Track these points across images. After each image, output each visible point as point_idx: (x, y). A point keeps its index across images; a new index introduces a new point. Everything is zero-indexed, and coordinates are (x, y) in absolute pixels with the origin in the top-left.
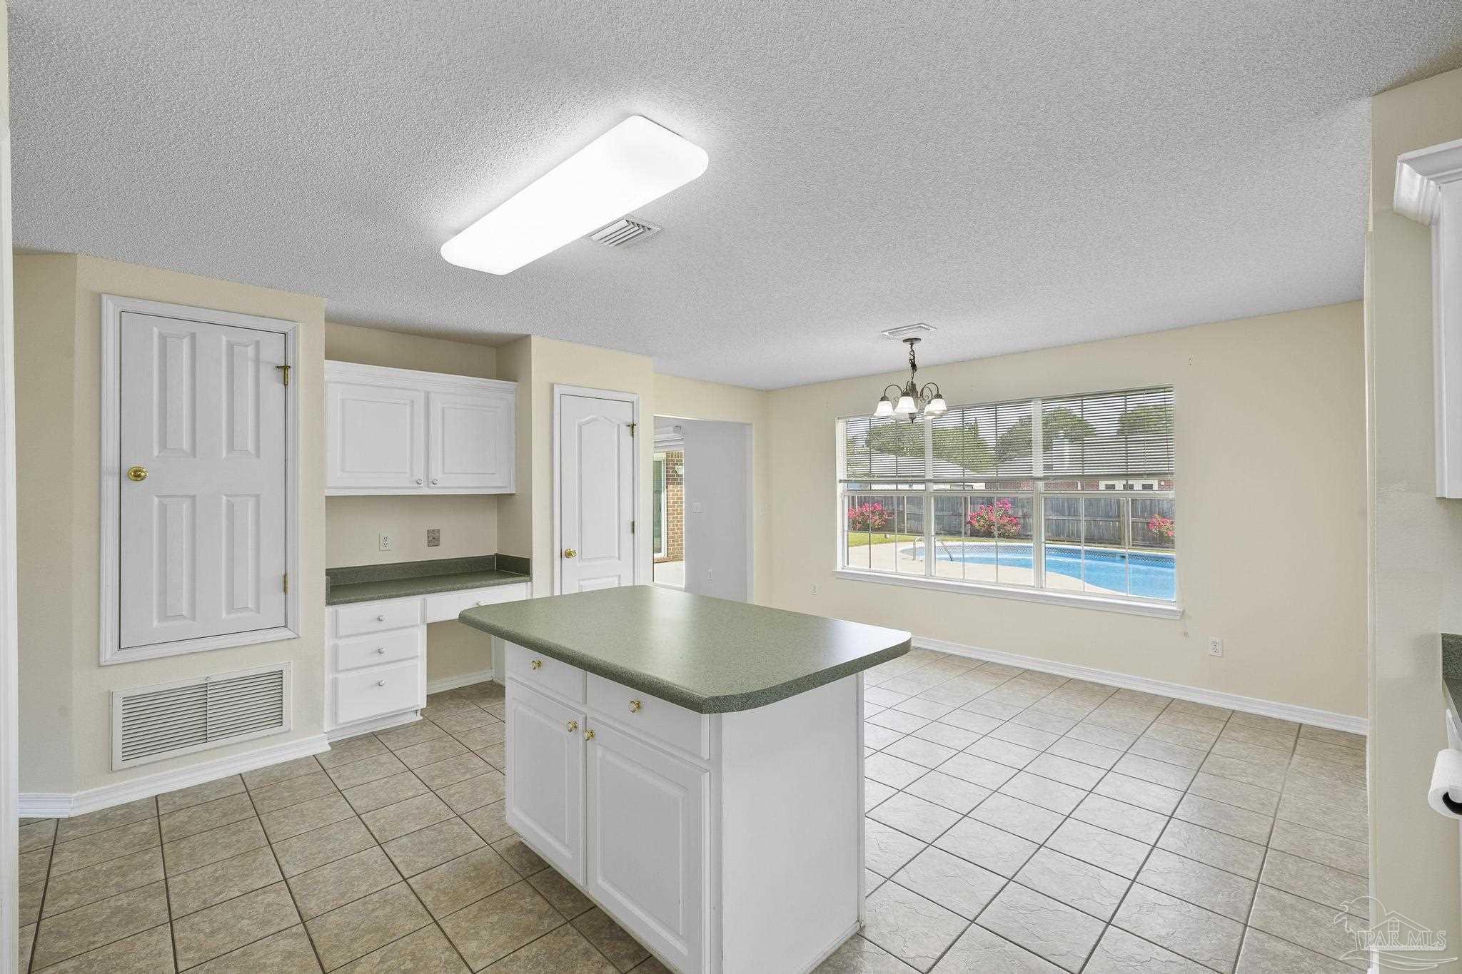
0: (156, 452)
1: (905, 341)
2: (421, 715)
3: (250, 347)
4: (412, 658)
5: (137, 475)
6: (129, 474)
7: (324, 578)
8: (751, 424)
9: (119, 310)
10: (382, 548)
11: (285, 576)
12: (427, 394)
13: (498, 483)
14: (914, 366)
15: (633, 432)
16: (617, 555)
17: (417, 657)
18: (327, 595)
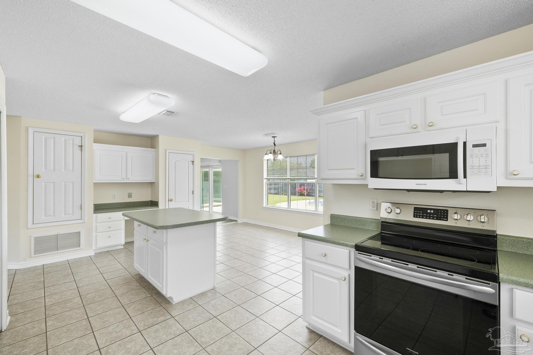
0: (43, 170)
1: (273, 137)
2: (123, 246)
3: (71, 141)
4: (121, 230)
5: (38, 176)
6: (36, 176)
7: (93, 206)
8: (239, 161)
9: (33, 131)
10: (113, 198)
11: (81, 205)
12: (127, 153)
13: (149, 179)
14: (275, 145)
15: (193, 164)
16: (187, 201)
17: (122, 229)
18: (94, 210)
